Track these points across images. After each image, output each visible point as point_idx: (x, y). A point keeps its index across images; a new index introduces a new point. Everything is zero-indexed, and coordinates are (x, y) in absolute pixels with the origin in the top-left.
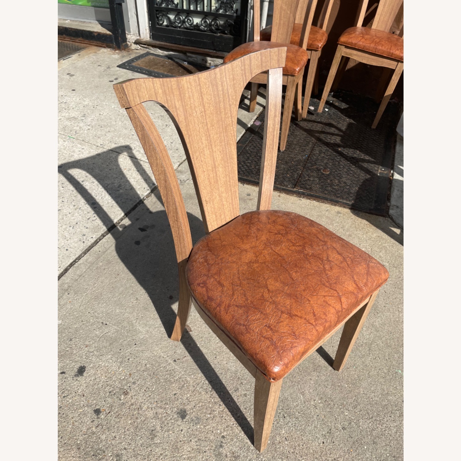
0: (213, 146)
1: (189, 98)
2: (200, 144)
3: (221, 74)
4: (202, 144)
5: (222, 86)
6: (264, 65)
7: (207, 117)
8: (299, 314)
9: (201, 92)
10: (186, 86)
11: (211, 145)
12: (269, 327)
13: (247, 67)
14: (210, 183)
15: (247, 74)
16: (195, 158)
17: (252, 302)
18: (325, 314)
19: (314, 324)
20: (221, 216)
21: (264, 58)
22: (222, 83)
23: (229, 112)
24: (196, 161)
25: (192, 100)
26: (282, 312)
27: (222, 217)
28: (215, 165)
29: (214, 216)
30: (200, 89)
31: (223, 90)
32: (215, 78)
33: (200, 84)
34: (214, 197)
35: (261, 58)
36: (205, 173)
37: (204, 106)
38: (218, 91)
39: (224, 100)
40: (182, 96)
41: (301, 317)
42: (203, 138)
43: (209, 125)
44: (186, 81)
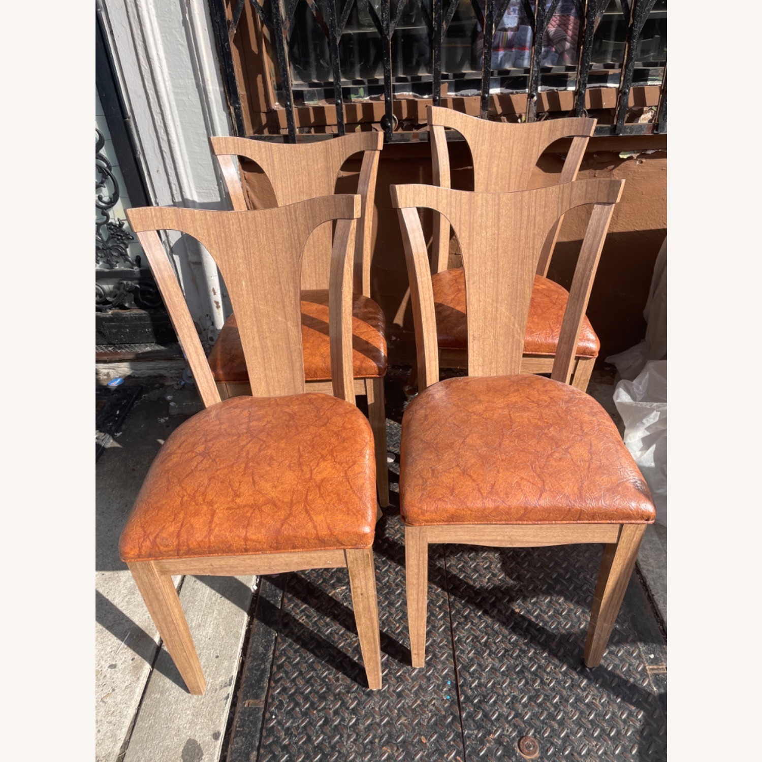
0: (500, 275)
1: (482, 215)
2: (483, 268)
3: (530, 198)
4: (486, 269)
5: (529, 211)
6: (589, 196)
7: (500, 241)
8: (475, 476)
9: (499, 213)
10: (480, 203)
11: (498, 275)
12: (433, 470)
13: (565, 195)
14: (485, 318)
15: (564, 204)
16: (471, 282)
17: (437, 443)
18: (507, 494)
19: (485, 495)
20: (491, 363)
21: (590, 189)
22: (529, 208)
23: (531, 243)
24: (471, 286)
25: (484, 218)
26: (458, 466)
27: (493, 365)
28: (497, 298)
29: (481, 359)
30: (499, 209)
31: (528, 216)
32: (521, 201)
33: (499, 204)
34: (486, 336)
35: (587, 189)
36: (481, 304)
37: (499, 229)
38: (521, 216)
39: (527, 227)
40: (472, 211)
41: (474, 481)
42: (489, 263)
43: (500, 251)
44: (482, 198)
